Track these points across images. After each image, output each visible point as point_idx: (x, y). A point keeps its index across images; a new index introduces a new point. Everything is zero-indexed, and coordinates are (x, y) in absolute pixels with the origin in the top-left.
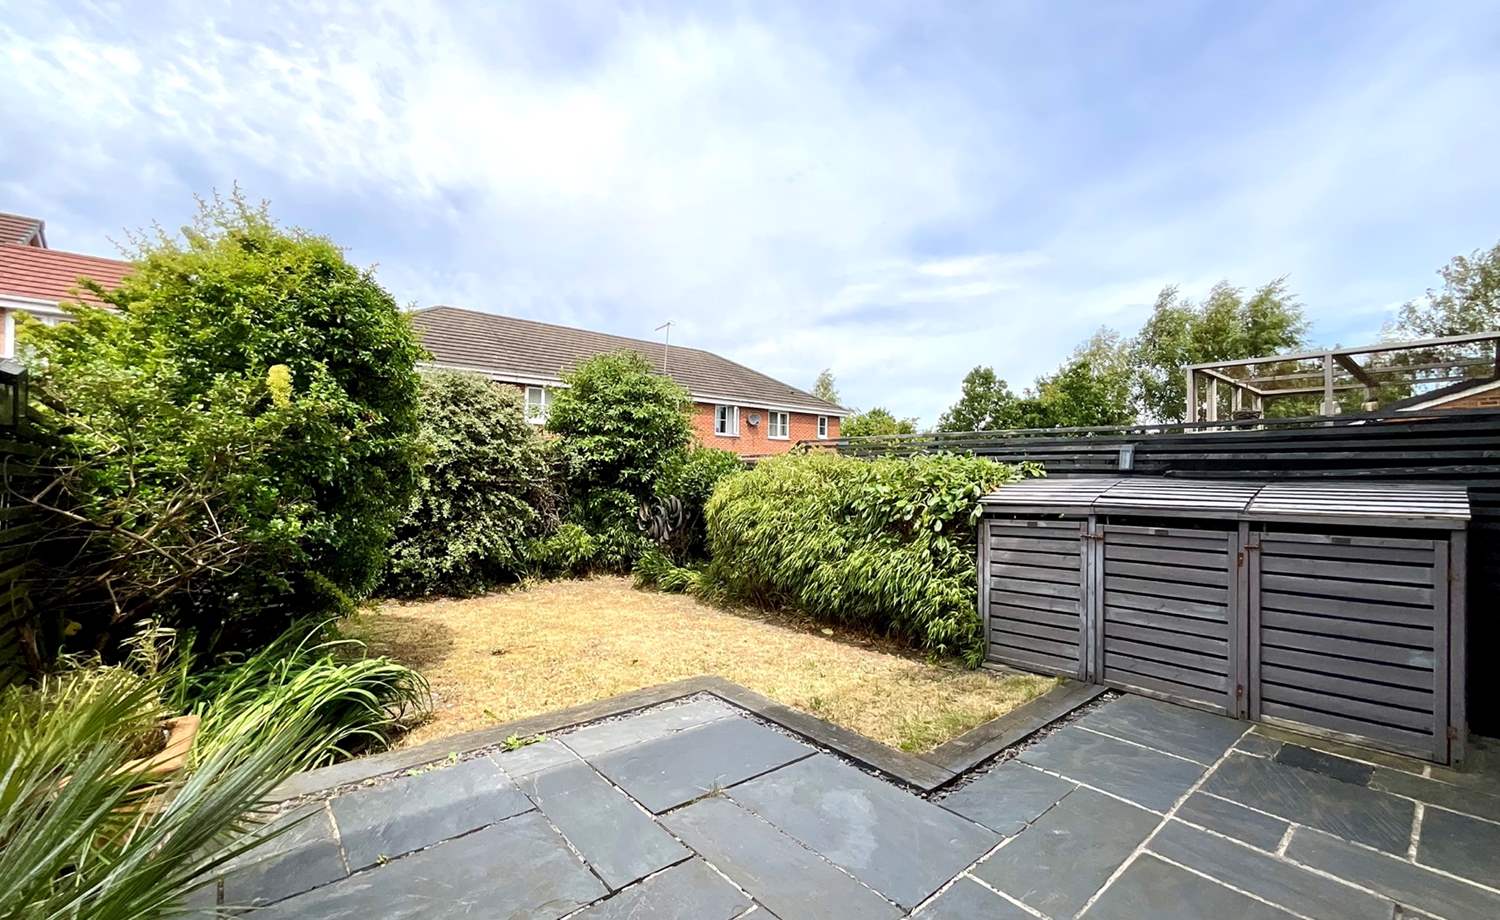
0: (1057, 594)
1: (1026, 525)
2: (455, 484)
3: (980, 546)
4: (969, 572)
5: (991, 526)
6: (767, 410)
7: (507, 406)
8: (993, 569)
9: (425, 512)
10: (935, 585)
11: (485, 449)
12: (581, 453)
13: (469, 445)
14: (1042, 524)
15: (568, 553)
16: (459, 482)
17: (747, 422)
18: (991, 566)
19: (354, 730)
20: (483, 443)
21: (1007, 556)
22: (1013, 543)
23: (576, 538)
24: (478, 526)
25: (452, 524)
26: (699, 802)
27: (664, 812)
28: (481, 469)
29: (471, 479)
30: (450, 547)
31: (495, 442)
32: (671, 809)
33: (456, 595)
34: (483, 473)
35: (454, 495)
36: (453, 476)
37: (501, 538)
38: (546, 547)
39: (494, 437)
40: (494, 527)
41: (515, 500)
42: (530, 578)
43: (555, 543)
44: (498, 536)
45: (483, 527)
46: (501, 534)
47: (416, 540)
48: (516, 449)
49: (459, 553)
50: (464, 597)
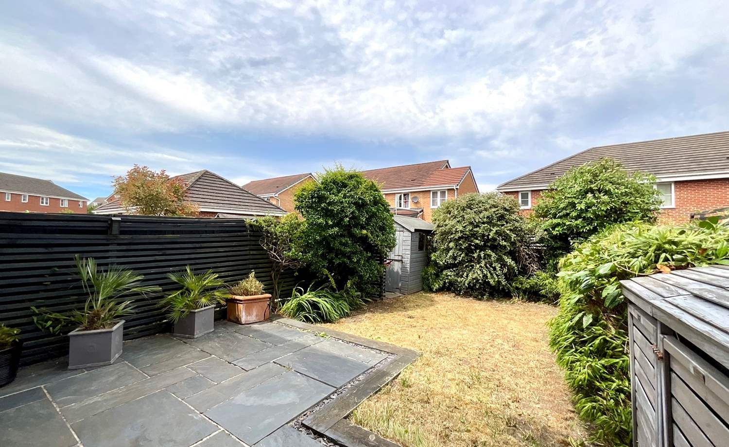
1: (637, 318)
2: (465, 246)
5: (630, 313)
7: (495, 207)
8: (636, 367)
9: (454, 258)
13: (470, 228)
14: (642, 320)
15: (541, 288)
16: (467, 245)
18: (634, 363)
20: (476, 226)
22: (639, 339)
23: (544, 279)
24: (478, 266)
25: (467, 264)
26: (283, 367)
27: (275, 363)
28: (477, 239)
29: (473, 244)
30: (465, 274)
31: (483, 225)
32: (277, 364)
33: (476, 298)
34: (477, 241)
35: (468, 251)
36: (464, 242)
37: (491, 274)
38: (527, 283)
39: (484, 223)
40: (487, 267)
41: (493, 255)
42: (519, 298)
43: (533, 281)
44: (490, 272)
45: (481, 266)
46: (492, 272)
47: (457, 270)
48: (495, 229)
49: (469, 278)
50: (480, 300)
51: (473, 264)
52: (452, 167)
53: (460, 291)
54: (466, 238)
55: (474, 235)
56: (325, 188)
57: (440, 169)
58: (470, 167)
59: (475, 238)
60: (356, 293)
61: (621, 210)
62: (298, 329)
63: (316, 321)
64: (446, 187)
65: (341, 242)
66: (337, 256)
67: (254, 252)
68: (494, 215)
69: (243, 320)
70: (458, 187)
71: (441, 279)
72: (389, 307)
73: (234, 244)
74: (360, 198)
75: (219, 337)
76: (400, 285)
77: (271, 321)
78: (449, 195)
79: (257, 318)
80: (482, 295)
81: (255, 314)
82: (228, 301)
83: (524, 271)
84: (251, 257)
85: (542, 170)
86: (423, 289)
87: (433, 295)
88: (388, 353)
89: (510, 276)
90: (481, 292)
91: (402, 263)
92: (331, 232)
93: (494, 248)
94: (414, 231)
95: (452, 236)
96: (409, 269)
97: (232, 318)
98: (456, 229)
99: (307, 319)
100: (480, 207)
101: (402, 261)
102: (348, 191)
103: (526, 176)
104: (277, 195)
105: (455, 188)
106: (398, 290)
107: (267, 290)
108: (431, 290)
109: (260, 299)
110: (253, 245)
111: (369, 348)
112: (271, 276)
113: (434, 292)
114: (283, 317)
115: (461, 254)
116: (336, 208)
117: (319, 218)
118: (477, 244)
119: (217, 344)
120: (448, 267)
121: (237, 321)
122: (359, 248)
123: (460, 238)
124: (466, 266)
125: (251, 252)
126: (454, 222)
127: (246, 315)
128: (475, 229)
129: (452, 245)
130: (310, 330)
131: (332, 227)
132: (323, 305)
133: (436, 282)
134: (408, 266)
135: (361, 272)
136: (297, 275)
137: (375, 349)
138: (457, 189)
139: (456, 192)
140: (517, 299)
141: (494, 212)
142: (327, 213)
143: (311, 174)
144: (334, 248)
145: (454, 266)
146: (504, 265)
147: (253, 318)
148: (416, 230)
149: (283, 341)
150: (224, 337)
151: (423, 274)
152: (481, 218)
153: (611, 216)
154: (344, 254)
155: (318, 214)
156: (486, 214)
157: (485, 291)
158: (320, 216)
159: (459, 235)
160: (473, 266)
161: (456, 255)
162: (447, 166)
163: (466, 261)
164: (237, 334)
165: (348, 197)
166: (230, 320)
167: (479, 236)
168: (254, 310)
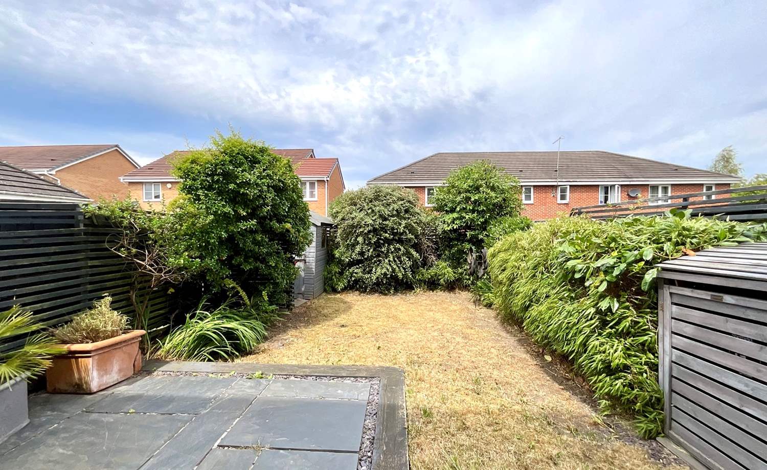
0: (750, 393)
1: (709, 298)
2: (374, 240)
3: (660, 313)
4: (645, 338)
5: (671, 294)
6: (648, 185)
7: (401, 200)
8: (674, 341)
9: (362, 253)
10: (597, 343)
11: (387, 222)
12: (446, 223)
13: (380, 221)
14: (728, 299)
15: (440, 277)
16: (376, 239)
17: (628, 195)
18: (671, 337)
19: (215, 350)
20: (385, 219)
21: (689, 330)
22: (696, 316)
23: (443, 269)
24: (386, 261)
25: (375, 259)
26: (244, 449)
27: (223, 447)
28: (386, 232)
29: (382, 238)
30: (374, 270)
31: (393, 219)
32: (228, 447)
33: (382, 293)
34: (387, 235)
35: (376, 245)
36: (373, 236)
37: (399, 267)
38: (427, 273)
39: (393, 216)
40: (395, 261)
41: (402, 248)
42: (420, 288)
43: (432, 271)
44: (397, 266)
45: (389, 261)
46: (399, 265)
47: (363, 266)
48: (404, 222)
49: (378, 273)
50: (386, 295)
51: (380, 258)
52: (316, 157)
53: (366, 288)
54: (375, 231)
55: (384, 229)
56: (231, 162)
57: (305, 158)
58: (337, 159)
59: (383, 232)
60: (270, 307)
61: (501, 205)
62: (211, 375)
63: (232, 356)
64: (315, 178)
65: (254, 239)
66: (246, 260)
67: (96, 263)
68: (402, 208)
69: (94, 385)
70: (328, 179)
71: (345, 277)
72: (308, 318)
73: (53, 249)
74: (280, 181)
75: (53, 433)
76: (303, 289)
77: (149, 373)
78: (319, 187)
79: (122, 374)
80: (389, 290)
81: (116, 368)
82: (58, 358)
83: (425, 263)
84: (90, 271)
85: (403, 168)
86: (325, 291)
87: (338, 296)
88: (366, 378)
89: (415, 268)
90: (387, 287)
91: (305, 263)
92: (243, 226)
93: (400, 241)
94: (320, 225)
95: (361, 230)
96: (314, 269)
97: (62, 386)
98: (365, 222)
99: (215, 356)
100: (388, 199)
101: (305, 260)
102: (264, 170)
103: (391, 173)
104: (53, 172)
105: (325, 179)
106: (300, 295)
107: (133, 325)
108: (335, 291)
109: (125, 341)
110: (92, 250)
111: (338, 377)
112: (129, 299)
113: (339, 292)
114: (168, 362)
115: (370, 249)
116: (252, 193)
117: (224, 206)
118: (386, 238)
119: (61, 451)
120: (352, 264)
121: (80, 390)
122: (276, 246)
123: (369, 232)
124: (375, 262)
125: (90, 263)
126: (362, 214)
127: (99, 374)
128: (384, 223)
129: (360, 239)
130: (233, 373)
131: (245, 219)
132: (244, 331)
133: (339, 281)
134: (313, 266)
135: (278, 278)
136: (172, 293)
137: (347, 377)
138: (327, 181)
139: (326, 184)
140: (419, 290)
141: (402, 205)
142: (236, 198)
143: (117, 146)
144: (244, 249)
145: (358, 262)
146: (410, 256)
147: (114, 377)
148: (323, 224)
149: (205, 402)
150: (65, 430)
151: (326, 273)
152: (390, 211)
153: (495, 211)
154: (257, 257)
155: (221, 200)
156: (396, 206)
157: (390, 285)
158: (226, 202)
159: (370, 228)
160: (380, 261)
161: (364, 250)
162: (311, 156)
163: (374, 256)
164: (94, 416)
165: (264, 177)
166: (56, 392)
167: (389, 230)
168: (115, 362)
